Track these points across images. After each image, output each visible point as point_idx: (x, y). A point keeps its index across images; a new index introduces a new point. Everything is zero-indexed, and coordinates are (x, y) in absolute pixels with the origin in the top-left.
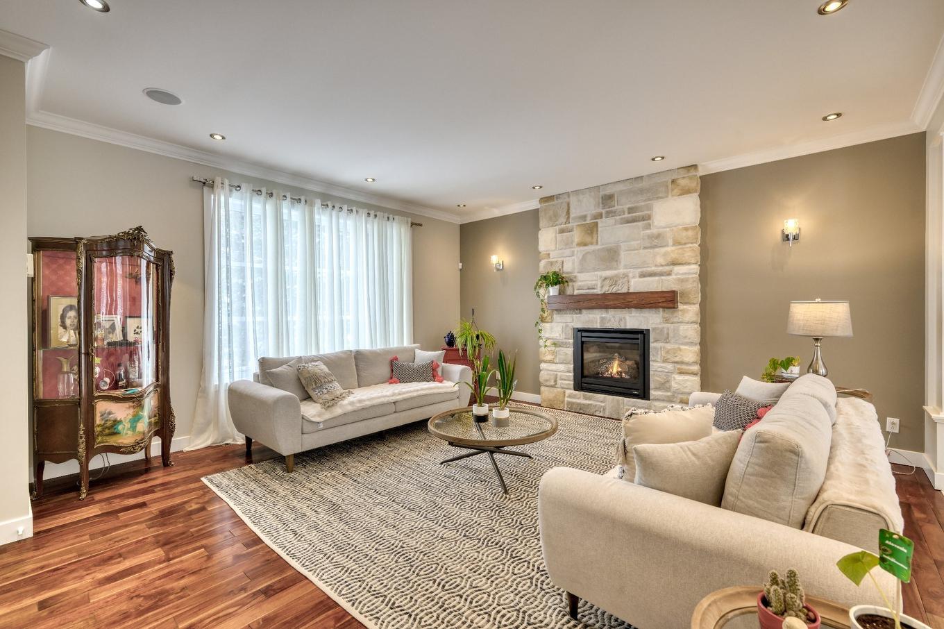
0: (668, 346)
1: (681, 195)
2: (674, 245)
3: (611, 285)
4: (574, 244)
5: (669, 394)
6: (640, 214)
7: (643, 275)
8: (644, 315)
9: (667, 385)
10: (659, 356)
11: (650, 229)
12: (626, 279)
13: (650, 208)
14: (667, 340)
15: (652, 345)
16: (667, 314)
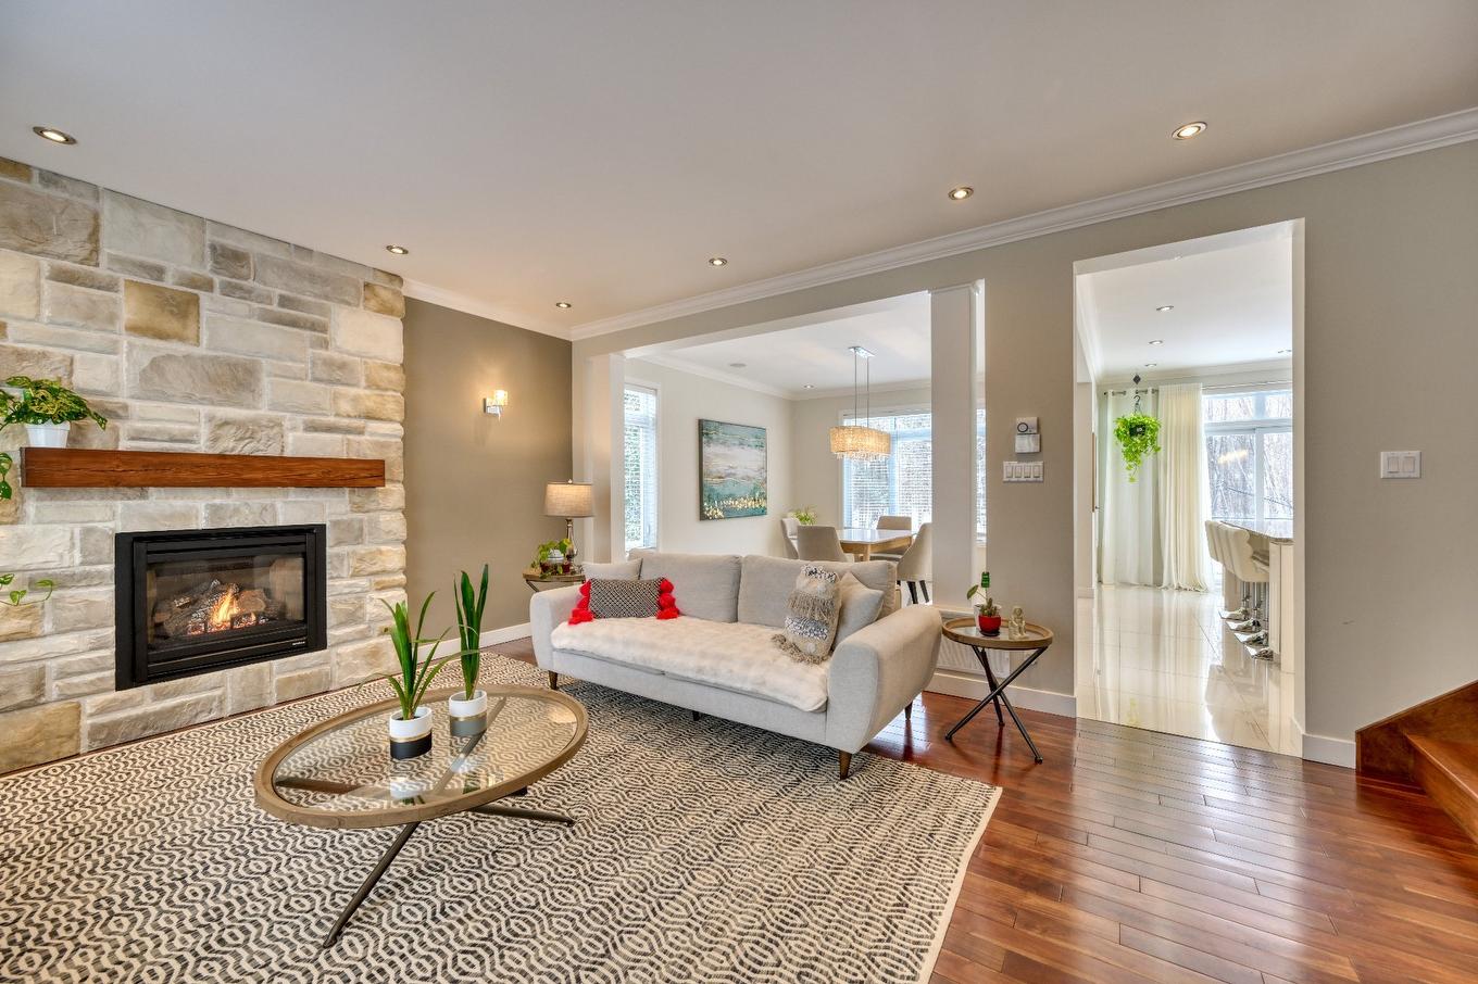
0: (361, 549)
1: (378, 312)
2: (368, 387)
3: (242, 439)
4: (121, 325)
5: (362, 627)
6: (305, 315)
7: (312, 428)
8: (316, 499)
9: (359, 614)
10: (346, 567)
11: (327, 348)
12: (276, 430)
13: (325, 312)
14: (358, 538)
15: (329, 551)
16: (359, 496)
